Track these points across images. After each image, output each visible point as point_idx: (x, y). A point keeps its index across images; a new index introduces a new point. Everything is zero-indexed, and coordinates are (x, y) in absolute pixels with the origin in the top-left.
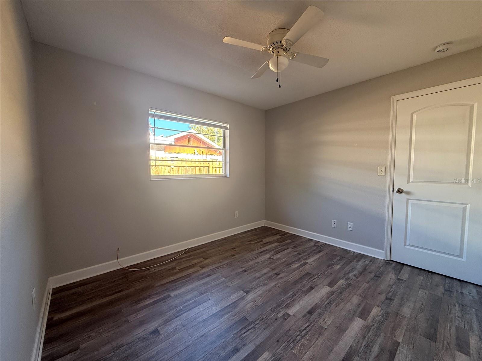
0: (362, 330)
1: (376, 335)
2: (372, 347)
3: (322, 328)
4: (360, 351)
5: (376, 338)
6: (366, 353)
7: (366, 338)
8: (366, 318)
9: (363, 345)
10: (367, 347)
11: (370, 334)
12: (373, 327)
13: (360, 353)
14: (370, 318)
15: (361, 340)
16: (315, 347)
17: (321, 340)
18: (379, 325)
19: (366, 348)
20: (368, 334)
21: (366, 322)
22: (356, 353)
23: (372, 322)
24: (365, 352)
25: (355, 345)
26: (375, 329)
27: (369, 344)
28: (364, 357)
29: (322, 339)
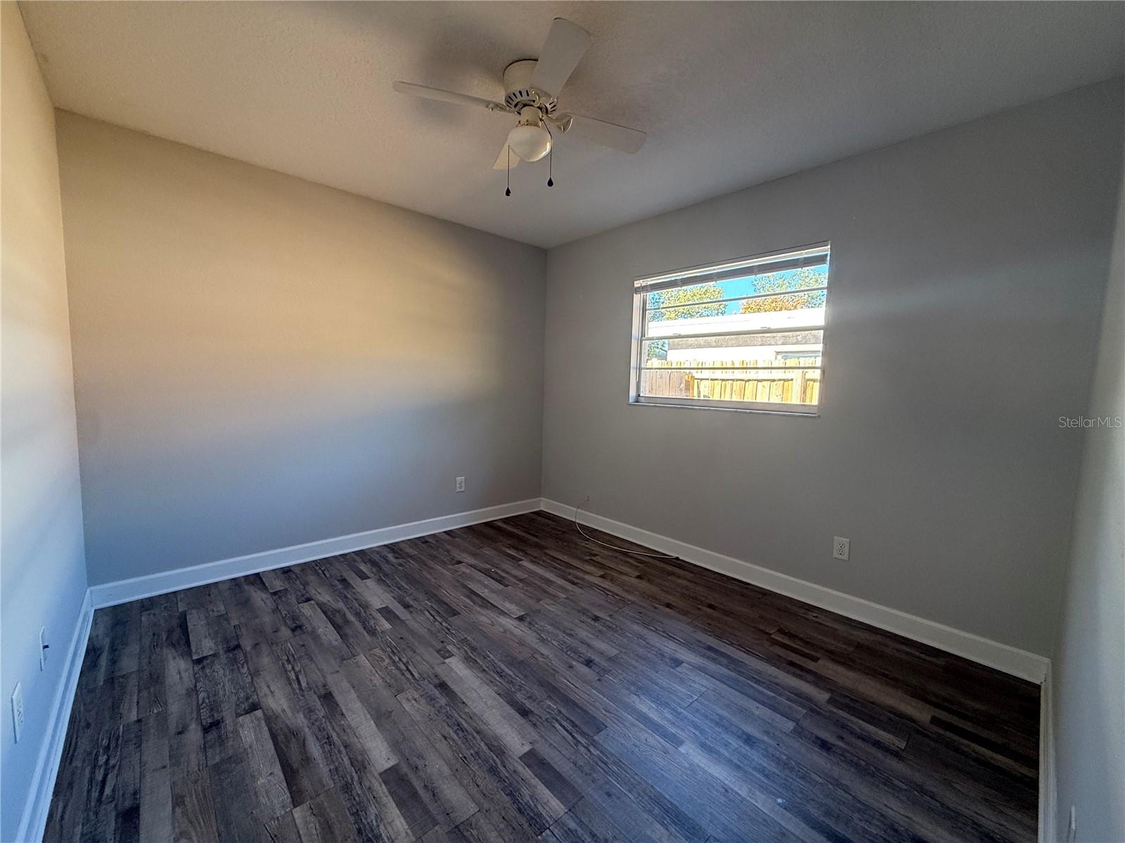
0: (364, 752)
1: (337, 769)
2: (322, 747)
3: (400, 691)
4: (328, 724)
5: (332, 767)
6: (320, 731)
7: (342, 748)
8: (386, 783)
9: (334, 735)
10: (328, 738)
11: (347, 762)
12: (356, 778)
13: (325, 722)
14: (382, 790)
15: (345, 738)
16: (371, 672)
17: (377, 681)
18: (354, 799)
19: (326, 736)
20: (347, 757)
21: (376, 774)
22: (330, 717)
23: (370, 788)
24: (322, 730)
25: (343, 722)
26: (350, 781)
27: (330, 745)
28: (317, 723)
29: (377, 684)
